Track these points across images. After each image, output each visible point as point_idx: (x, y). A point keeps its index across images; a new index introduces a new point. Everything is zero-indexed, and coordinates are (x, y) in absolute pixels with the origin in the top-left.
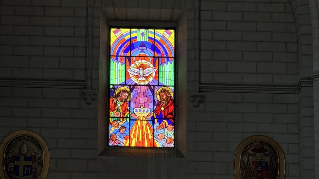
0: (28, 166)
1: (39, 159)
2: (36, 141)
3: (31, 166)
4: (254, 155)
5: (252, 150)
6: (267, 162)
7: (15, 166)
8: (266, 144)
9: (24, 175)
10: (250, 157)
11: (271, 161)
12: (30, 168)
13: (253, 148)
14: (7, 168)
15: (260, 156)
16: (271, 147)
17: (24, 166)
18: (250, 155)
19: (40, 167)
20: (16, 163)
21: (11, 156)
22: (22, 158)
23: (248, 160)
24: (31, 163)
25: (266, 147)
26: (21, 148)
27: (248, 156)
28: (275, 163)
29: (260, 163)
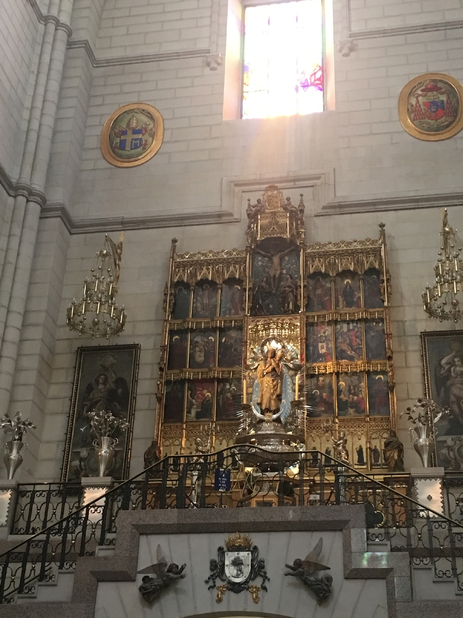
0: (136, 140)
1: (151, 130)
2: (149, 113)
4: (425, 95)
5: (422, 91)
6: (443, 101)
7: (121, 141)
8: (441, 81)
9: (132, 149)
10: (420, 98)
11: (448, 98)
12: (138, 141)
13: (423, 87)
14: (111, 143)
15: (432, 96)
16: (446, 83)
17: (132, 139)
18: (420, 95)
19: (151, 139)
20: (122, 138)
21: (117, 131)
22: (130, 132)
23: (418, 102)
24: (140, 136)
25: (440, 85)
26: (129, 121)
27: (417, 98)
28: (455, 100)
29: (433, 103)
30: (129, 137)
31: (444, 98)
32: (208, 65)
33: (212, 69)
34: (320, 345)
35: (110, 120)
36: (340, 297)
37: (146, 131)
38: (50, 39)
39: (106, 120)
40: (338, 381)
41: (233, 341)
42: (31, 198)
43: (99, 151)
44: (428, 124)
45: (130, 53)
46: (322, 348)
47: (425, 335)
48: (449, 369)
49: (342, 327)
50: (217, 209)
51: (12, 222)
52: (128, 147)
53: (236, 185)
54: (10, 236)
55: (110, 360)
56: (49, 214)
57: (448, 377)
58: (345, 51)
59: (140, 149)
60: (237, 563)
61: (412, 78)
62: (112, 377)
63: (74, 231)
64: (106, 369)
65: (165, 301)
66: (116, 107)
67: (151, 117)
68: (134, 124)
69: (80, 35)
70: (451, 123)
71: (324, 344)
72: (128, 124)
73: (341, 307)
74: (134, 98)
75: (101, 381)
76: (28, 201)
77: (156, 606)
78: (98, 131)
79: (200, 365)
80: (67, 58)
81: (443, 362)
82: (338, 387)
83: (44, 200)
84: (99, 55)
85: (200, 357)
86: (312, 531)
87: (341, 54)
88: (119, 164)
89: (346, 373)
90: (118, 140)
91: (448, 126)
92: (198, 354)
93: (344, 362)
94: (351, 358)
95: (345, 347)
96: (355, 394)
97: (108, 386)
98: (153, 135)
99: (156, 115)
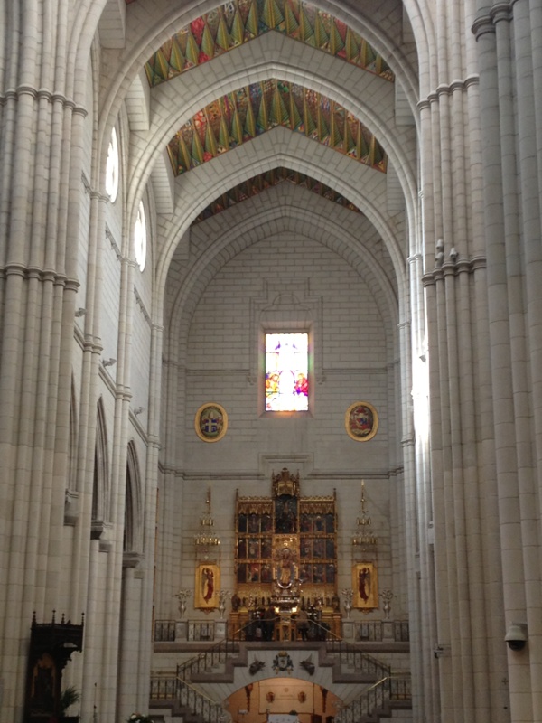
0: (214, 426)
1: (221, 421)
2: (219, 410)
3: (216, 426)
4: (358, 415)
5: (357, 412)
6: (366, 419)
7: (206, 426)
8: (366, 407)
9: (212, 432)
11: (369, 418)
14: (201, 427)
15: (361, 416)
16: (369, 409)
17: (212, 426)
19: (221, 426)
20: (206, 424)
21: (203, 420)
22: (210, 421)
23: (354, 418)
24: (216, 424)
26: (209, 414)
27: (354, 415)
29: (361, 420)
30: (210, 424)
31: (367, 417)
32: (249, 381)
33: (251, 384)
35: (199, 411)
36: (315, 525)
37: (219, 421)
39: (196, 411)
40: (314, 567)
41: (267, 545)
43: (194, 430)
44: (358, 431)
45: (206, 367)
50: (257, 470)
52: (210, 430)
53: (266, 458)
56: (177, 475)
58: (320, 382)
59: (216, 433)
60: (283, 661)
61: (352, 402)
63: (185, 478)
65: (235, 522)
66: (201, 403)
67: (220, 412)
68: (212, 416)
70: (369, 432)
72: (209, 416)
73: (315, 530)
74: (210, 398)
76: (170, 474)
77: (255, 675)
78: (193, 417)
79: (253, 556)
83: (176, 471)
84: (189, 367)
86: (309, 650)
88: (206, 440)
90: (204, 425)
91: (367, 434)
92: (251, 550)
93: (316, 558)
94: (320, 556)
96: (320, 573)
98: (222, 424)
99: (223, 411)
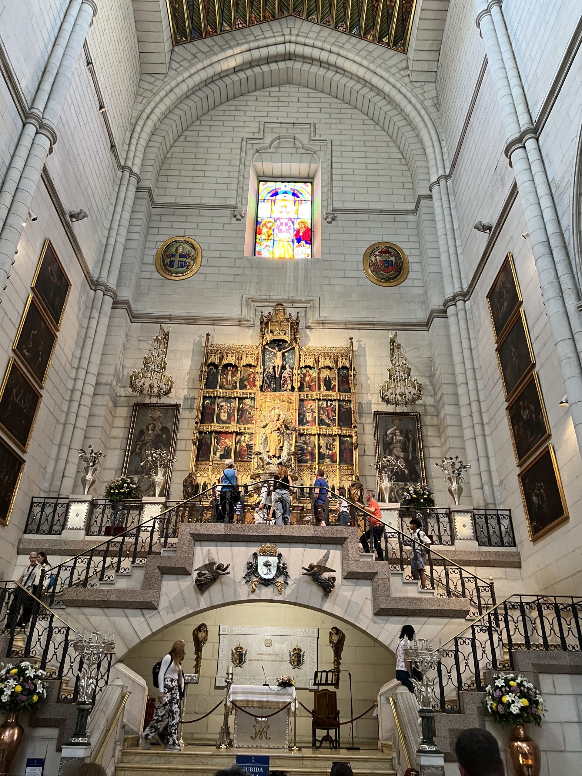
0: (182, 261)
1: (193, 256)
2: (191, 244)
3: (185, 262)
4: (381, 256)
6: (392, 261)
7: (171, 261)
8: (391, 248)
9: (178, 268)
10: (377, 257)
13: (380, 250)
14: (163, 261)
17: (179, 261)
18: (377, 255)
19: (192, 262)
20: (172, 259)
21: (168, 254)
22: (177, 256)
23: (376, 259)
24: (185, 259)
25: (390, 250)
26: (177, 248)
28: (400, 261)
29: (386, 261)
30: (177, 259)
31: (393, 259)
32: (235, 216)
33: (237, 220)
34: (307, 414)
35: (163, 245)
36: (322, 383)
37: (189, 256)
38: (125, 182)
39: (160, 245)
40: (319, 440)
41: (248, 407)
42: (107, 293)
43: (154, 266)
44: (383, 274)
45: (179, 201)
46: (309, 416)
47: (377, 414)
48: (392, 438)
49: (323, 404)
50: (238, 316)
51: (92, 308)
52: (176, 266)
53: (252, 301)
54: (90, 318)
55: (158, 413)
56: (118, 306)
57: (391, 443)
58: (329, 219)
59: (184, 269)
60: (267, 565)
61: (373, 243)
62: (159, 426)
63: (133, 320)
64: (155, 420)
65: (201, 376)
66: (168, 237)
67: (194, 248)
68: (180, 250)
69: (146, 183)
70: (398, 276)
71: (311, 414)
72: (176, 250)
73: (322, 390)
74: (181, 232)
75: (150, 428)
76: (104, 295)
77: (206, 594)
78: (154, 252)
79: (224, 422)
80: (136, 198)
81: (388, 432)
82: (319, 444)
83: (116, 295)
84: (157, 199)
85: (224, 417)
86: (321, 544)
87: (326, 222)
88: (168, 277)
89: (325, 435)
90: (169, 260)
91: (395, 278)
92: (223, 414)
93: (324, 427)
94: (328, 425)
95: (324, 417)
96: (330, 449)
97: (155, 432)
98: (194, 260)
99: (197, 246)
